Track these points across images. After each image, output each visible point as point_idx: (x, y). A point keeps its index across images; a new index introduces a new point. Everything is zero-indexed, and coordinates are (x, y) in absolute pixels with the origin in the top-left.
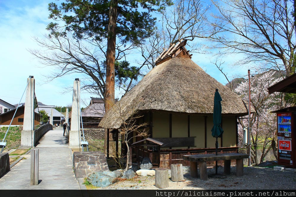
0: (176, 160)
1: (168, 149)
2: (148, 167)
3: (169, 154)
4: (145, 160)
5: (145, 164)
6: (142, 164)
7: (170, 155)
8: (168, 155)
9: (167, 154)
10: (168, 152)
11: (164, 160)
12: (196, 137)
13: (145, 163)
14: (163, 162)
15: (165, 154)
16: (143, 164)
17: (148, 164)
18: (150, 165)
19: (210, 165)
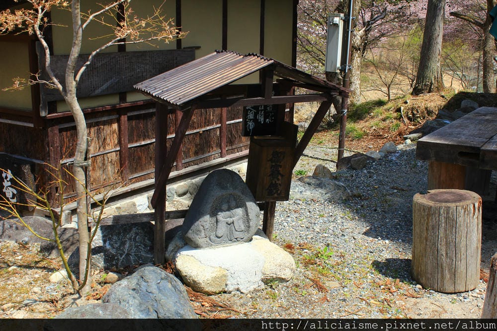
0: (143, 143)
1: (114, 100)
2: (243, 227)
3: (118, 121)
4: (223, 188)
5: (221, 216)
6: (207, 218)
7: (122, 128)
8: (115, 126)
9: (110, 123)
10: (114, 117)
11: (102, 151)
12: (198, 48)
13: (225, 206)
14: (99, 159)
15: (105, 123)
16: (214, 214)
17: (239, 211)
18: (252, 215)
19: (234, 147)
